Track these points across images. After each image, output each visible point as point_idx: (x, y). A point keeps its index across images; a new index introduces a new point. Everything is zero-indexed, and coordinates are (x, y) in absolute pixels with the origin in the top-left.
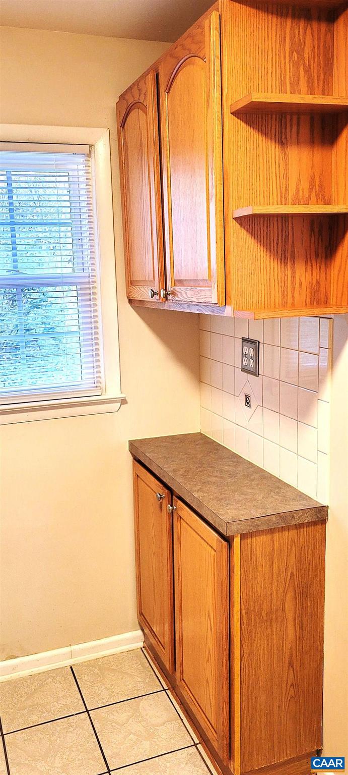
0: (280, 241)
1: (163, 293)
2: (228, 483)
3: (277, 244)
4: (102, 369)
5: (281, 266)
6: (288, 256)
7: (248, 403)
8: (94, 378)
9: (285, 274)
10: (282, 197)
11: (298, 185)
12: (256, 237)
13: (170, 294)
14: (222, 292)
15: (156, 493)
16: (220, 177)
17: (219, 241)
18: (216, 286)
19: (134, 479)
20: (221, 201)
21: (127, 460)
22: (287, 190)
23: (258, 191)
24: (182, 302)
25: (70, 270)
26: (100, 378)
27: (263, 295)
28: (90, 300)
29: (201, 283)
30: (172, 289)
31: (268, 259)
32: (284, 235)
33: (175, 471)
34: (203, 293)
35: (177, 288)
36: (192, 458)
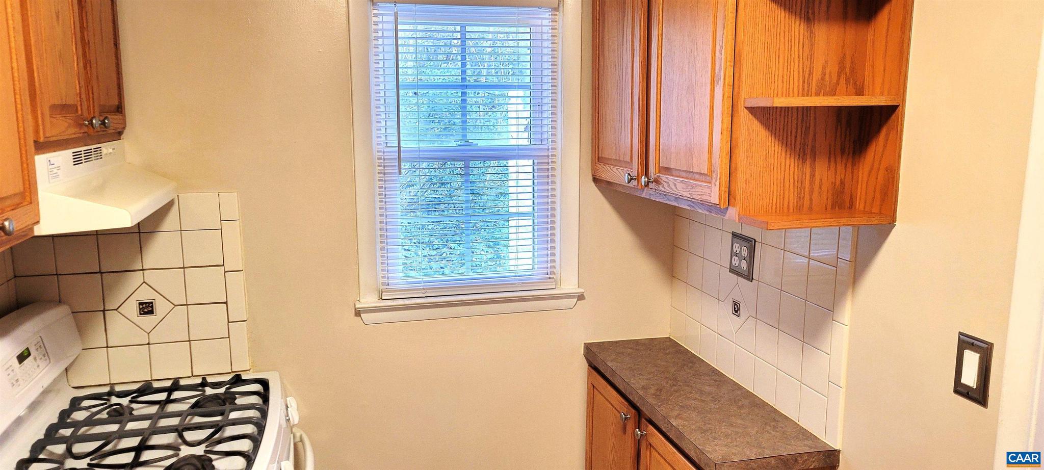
0: (799, 135)
1: (645, 181)
2: (711, 409)
3: (796, 137)
4: (557, 258)
5: (798, 163)
6: (808, 151)
7: (736, 311)
8: (547, 268)
9: (802, 172)
10: (804, 82)
11: (824, 68)
12: (770, 129)
13: (652, 182)
14: (725, 192)
15: (619, 413)
16: (730, 57)
17: (725, 133)
18: (718, 183)
19: (588, 389)
20: (730, 86)
21: (580, 367)
22: (811, 74)
23: (776, 76)
24: (670, 194)
25: (526, 142)
26: (555, 268)
27: (775, 197)
28: (548, 176)
29: (697, 176)
30: (655, 176)
31: (783, 154)
32: (804, 127)
33: (644, 388)
34: (699, 189)
35: (663, 177)
36: (663, 372)
